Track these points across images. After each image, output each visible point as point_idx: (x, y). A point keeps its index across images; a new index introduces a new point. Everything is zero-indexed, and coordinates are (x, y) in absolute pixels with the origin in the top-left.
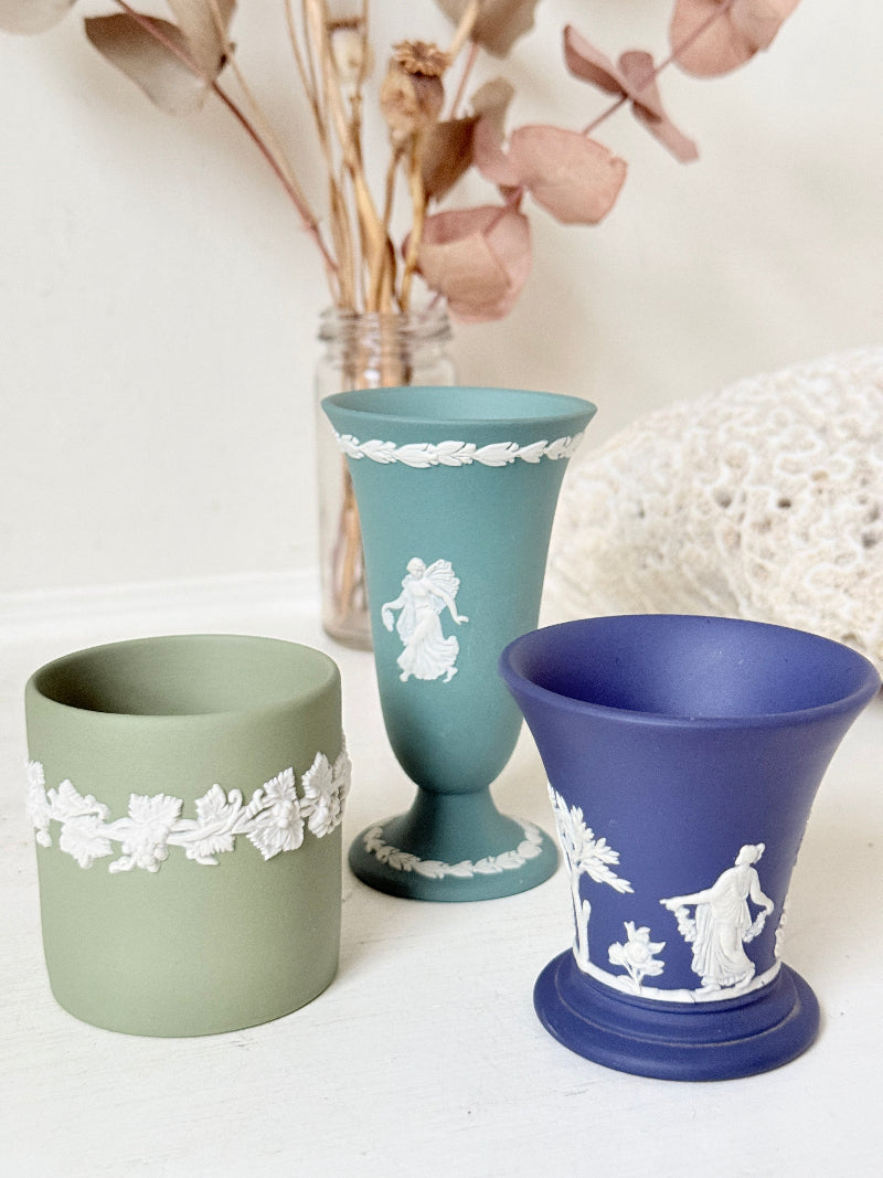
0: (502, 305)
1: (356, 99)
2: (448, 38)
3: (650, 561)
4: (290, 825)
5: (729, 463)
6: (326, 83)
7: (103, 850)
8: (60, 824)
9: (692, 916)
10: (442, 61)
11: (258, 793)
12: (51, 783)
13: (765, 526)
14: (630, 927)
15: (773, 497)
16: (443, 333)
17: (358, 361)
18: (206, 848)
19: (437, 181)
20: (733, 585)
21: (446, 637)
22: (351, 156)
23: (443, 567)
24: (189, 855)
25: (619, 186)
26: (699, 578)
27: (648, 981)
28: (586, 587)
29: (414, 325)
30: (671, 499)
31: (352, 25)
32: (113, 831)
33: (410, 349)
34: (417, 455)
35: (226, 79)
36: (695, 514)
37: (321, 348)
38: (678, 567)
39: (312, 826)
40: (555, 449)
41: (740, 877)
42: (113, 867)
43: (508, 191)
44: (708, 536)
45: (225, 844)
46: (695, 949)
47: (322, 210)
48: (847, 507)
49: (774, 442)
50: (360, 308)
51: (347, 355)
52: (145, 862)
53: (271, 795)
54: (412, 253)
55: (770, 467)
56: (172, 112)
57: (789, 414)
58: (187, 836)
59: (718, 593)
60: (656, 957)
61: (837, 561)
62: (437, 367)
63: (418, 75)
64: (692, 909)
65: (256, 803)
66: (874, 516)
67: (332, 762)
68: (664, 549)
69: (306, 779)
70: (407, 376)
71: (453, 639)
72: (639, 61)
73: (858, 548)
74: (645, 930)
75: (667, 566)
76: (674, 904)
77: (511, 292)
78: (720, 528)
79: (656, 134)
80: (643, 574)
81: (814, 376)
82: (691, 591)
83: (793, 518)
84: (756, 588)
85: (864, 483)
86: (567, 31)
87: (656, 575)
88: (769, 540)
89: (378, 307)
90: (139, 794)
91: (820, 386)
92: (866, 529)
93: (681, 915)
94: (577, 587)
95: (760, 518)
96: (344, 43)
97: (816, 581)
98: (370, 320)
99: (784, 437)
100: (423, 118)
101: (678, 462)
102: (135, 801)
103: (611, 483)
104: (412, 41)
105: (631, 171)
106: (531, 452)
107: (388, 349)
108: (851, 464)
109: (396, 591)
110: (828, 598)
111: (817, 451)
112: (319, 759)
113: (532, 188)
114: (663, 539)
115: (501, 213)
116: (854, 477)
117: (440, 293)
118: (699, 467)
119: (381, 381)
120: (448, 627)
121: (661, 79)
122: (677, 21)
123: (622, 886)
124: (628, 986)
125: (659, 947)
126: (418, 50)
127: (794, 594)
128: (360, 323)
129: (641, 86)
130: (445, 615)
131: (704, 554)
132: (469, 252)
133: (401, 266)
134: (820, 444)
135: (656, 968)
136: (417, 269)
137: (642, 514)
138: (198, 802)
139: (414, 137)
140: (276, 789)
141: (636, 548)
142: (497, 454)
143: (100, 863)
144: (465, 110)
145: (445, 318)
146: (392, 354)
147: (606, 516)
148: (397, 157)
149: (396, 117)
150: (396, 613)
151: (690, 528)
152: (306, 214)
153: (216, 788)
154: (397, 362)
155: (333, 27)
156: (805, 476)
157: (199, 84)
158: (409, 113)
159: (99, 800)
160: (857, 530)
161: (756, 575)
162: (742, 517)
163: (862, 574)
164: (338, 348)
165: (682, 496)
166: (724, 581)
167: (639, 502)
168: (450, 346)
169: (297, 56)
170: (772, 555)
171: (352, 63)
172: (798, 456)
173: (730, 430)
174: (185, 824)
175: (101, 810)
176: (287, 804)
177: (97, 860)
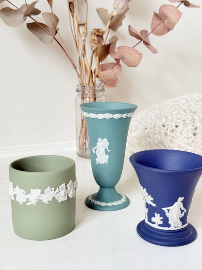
0: (115, 84)
1: (84, 41)
2: (104, 28)
3: (148, 139)
4: (64, 195)
5: (165, 118)
6: (78, 37)
7: (25, 200)
8: (16, 195)
9: (168, 212)
10: (103, 33)
11: (58, 188)
12: (14, 186)
13: (173, 131)
14: (156, 214)
15: (174, 125)
16: (103, 90)
17: (85, 96)
18: (47, 200)
19: (102, 57)
20: (166, 144)
21: (106, 155)
22: (83, 53)
23: (106, 140)
24: (43, 202)
25: (141, 59)
26: (158, 142)
27: (159, 225)
28: (134, 144)
29: (96, 89)
30: (152, 126)
31: (84, 25)
32: (27, 196)
33: (96, 93)
34: (100, 116)
35: (57, 36)
36: (158, 129)
37: (77, 93)
38: (154, 140)
39: (69, 195)
40: (129, 115)
41: (179, 204)
42: (27, 204)
43: (117, 60)
44: (160, 133)
45: (51, 199)
46: (169, 219)
47: (77, 64)
48: (190, 127)
49: (174, 113)
50: (85, 85)
51: (82, 95)
52: (34, 203)
53: (60, 189)
54: (96, 73)
55: (173, 118)
56: (45, 43)
57: (178, 108)
58: (43, 197)
59: (163, 146)
60: (161, 220)
61: (188, 139)
62: (102, 98)
63: (98, 36)
64: (168, 210)
65: (57, 190)
66: (196, 129)
67: (73, 182)
68: (151, 136)
69: (68, 186)
70: (95, 99)
71: (107, 155)
72: (145, 32)
73: (192, 136)
74: (159, 214)
75: (151, 140)
76: (165, 209)
77: (117, 81)
78: (163, 131)
79: (148, 48)
80: (146, 141)
81: (182, 99)
82: (157, 145)
83: (178, 129)
84: (171, 144)
85: (193, 122)
86: (129, 26)
87: (149, 142)
88: (173, 134)
89: (89, 85)
90: (33, 188)
91: (184, 101)
92: (194, 132)
93: (166, 211)
94: (132, 144)
95: (171, 129)
96: (82, 29)
97: (184, 143)
98: (87, 87)
99: (176, 112)
100: (99, 45)
101: (153, 118)
102: (32, 190)
103: (139, 122)
104: (97, 28)
105: (143, 56)
106: (124, 116)
107: (91, 93)
108: (191, 118)
109: (95, 145)
110: (186, 146)
111: (183, 115)
112: (71, 181)
113: (122, 59)
114: (151, 134)
115: (115, 64)
116: (191, 121)
117: (102, 81)
118: (158, 119)
119: (89, 100)
120: (106, 152)
121: (149, 36)
122: (152, 24)
123: (154, 205)
124: (155, 226)
125: (162, 218)
126: (98, 30)
127: (179, 146)
128: (85, 88)
129: (145, 38)
130: (106, 150)
131: (160, 137)
132: (109, 73)
133: (94, 76)
134: (184, 114)
135: (161, 223)
136: (97, 76)
137: (146, 129)
138: (45, 190)
139: (97, 48)
140: (62, 188)
141: (145, 136)
142: (117, 116)
143: (25, 203)
144: (107, 43)
145: (103, 87)
146: (92, 95)
147: (138, 129)
148: (93, 53)
149: (93, 45)
150: (96, 150)
151: (156, 132)
152: (74, 65)
153: (49, 187)
154: (93, 96)
155: (79, 25)
156: (181, 121)
157: (51, 37)
158: (96, 44)
159: (24, 190)
160: (192, 132)
161: (170, 142)
162: (167, 129)
163: (193, 142)
164: (80, 93)
165: (155, 125)
166: (164, 143)
167: (145, 126)
168: (104, 93)
169: (72, 31)
170: (174, 138)
171: (84, 33)
172: (179, 116)
173: (164, 111)
174: (42, 195)
175: (25, 192)
176: (64, 191)
177: (24, 202)
